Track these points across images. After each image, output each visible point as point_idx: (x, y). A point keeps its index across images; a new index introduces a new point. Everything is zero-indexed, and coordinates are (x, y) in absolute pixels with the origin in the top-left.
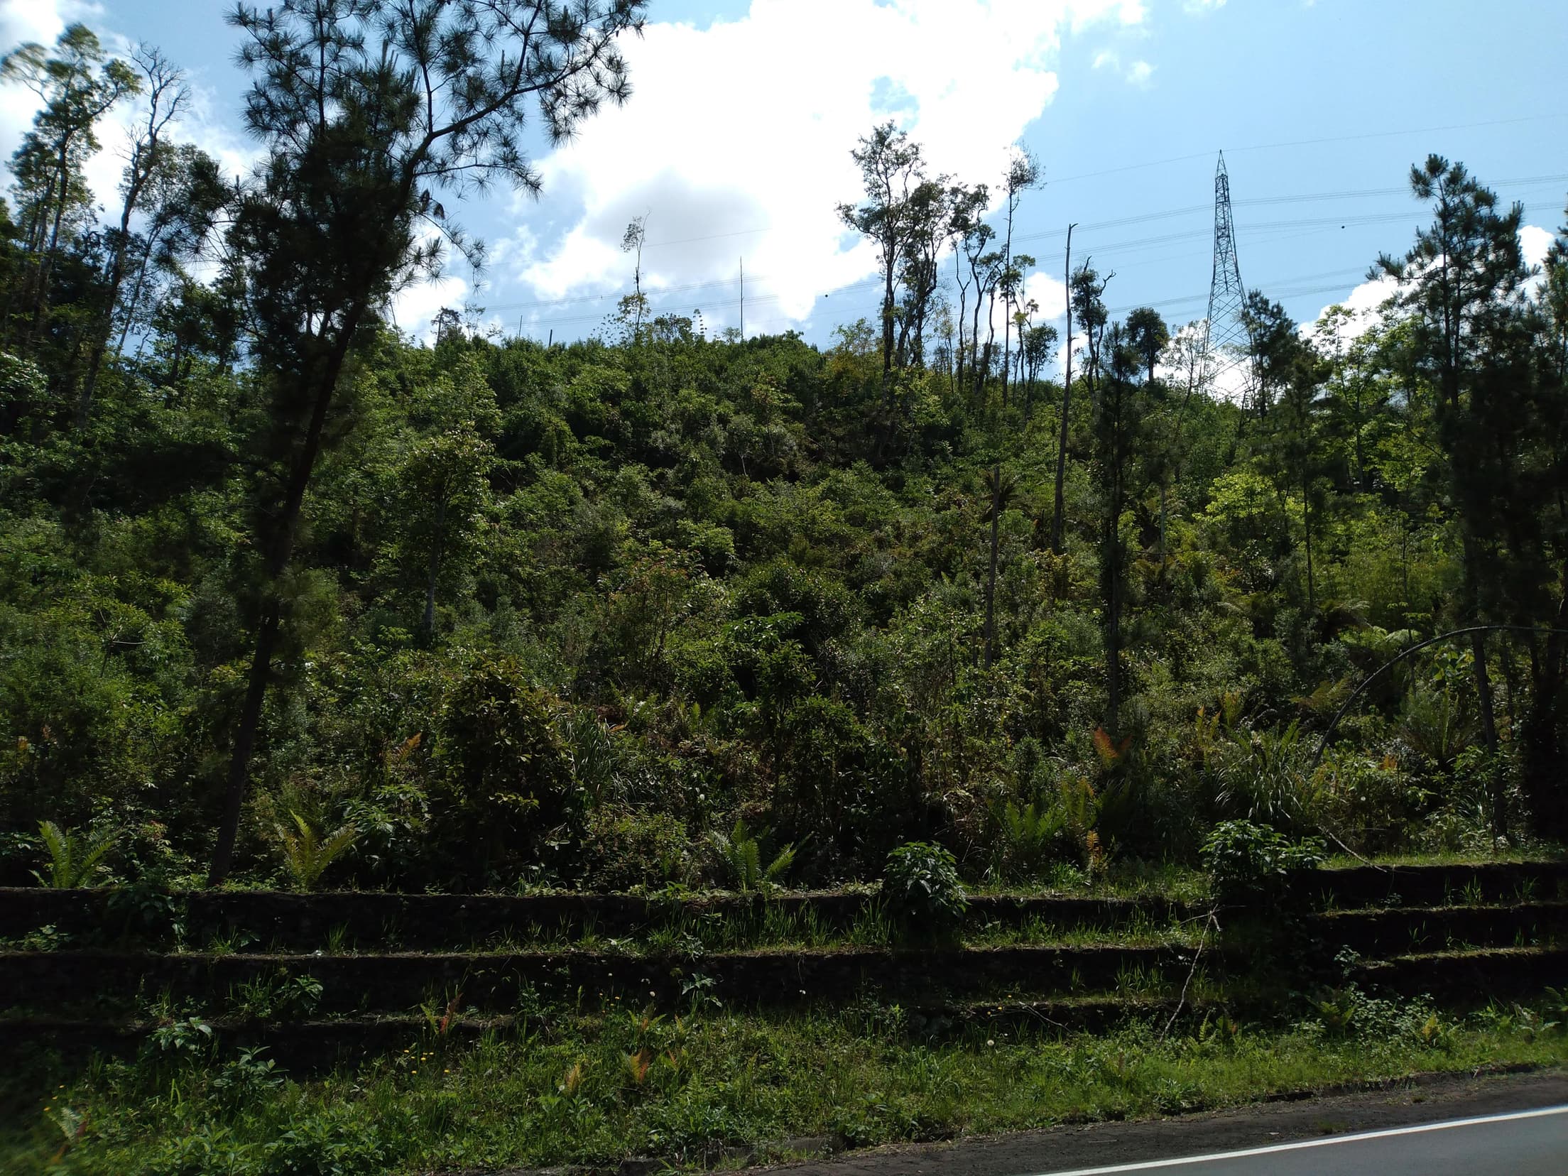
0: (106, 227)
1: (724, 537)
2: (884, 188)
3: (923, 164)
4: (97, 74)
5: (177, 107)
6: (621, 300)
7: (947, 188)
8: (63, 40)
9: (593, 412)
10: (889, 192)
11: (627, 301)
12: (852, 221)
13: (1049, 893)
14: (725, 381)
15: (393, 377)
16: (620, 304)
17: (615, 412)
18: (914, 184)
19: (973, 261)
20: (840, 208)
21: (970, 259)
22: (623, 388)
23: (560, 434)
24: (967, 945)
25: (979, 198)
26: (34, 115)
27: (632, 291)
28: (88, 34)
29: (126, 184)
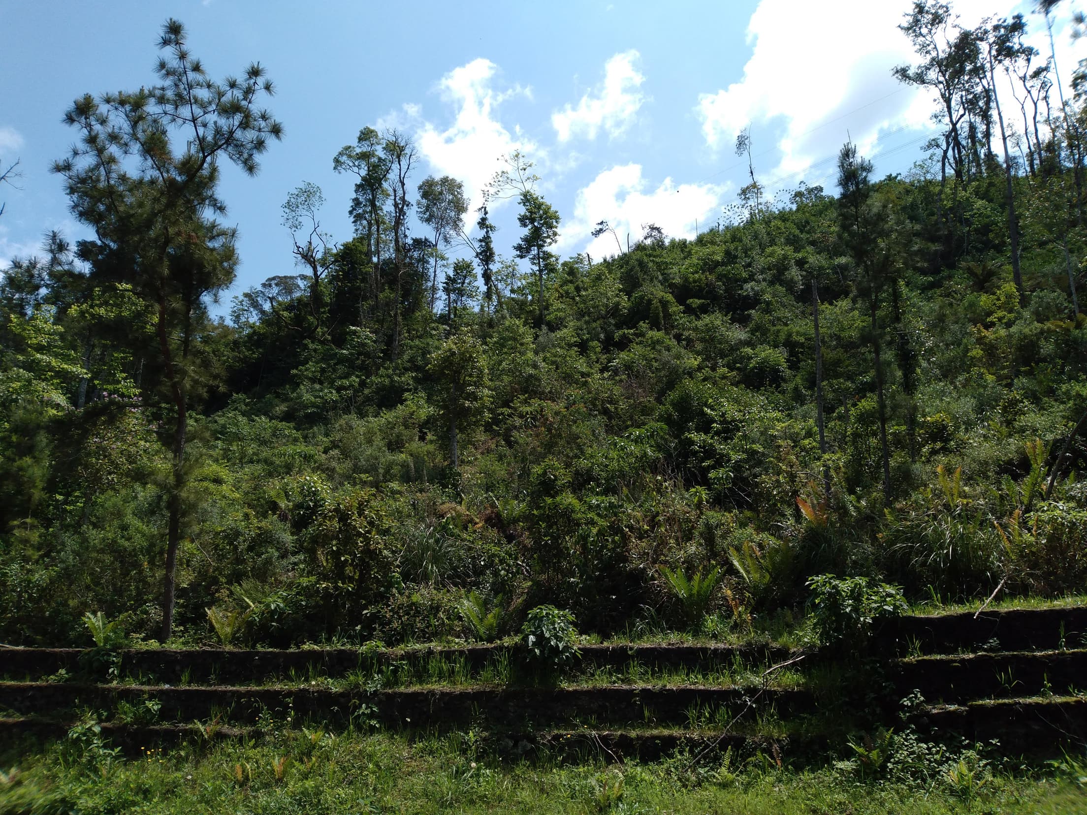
0: (412, 239)
1: (778, 356)
2: (932, 46)
3: (958, 17)
4: (380, 152)
5: (411, 161)
6: (740, 192)
7: (989, 27)
8: (360, 139)
9: (695, 281)
10: (935, 48)
11: (744, 192)
12: (909, 78)
13: (689, 642)
14: (808, 232)
15: (573, 289)
16: (740, 195)
17: (712, 278)
18: (953, 36)
19: (1024, 79)
20: (897, 72)
21: (1021, 78)
22: (719, 258)
23: (664, 304)
24: (565, 685)
25: (1018, 26)
26: (354, 188)
27: (748, 182)
28: (372, 131)
29: (419, 210)
